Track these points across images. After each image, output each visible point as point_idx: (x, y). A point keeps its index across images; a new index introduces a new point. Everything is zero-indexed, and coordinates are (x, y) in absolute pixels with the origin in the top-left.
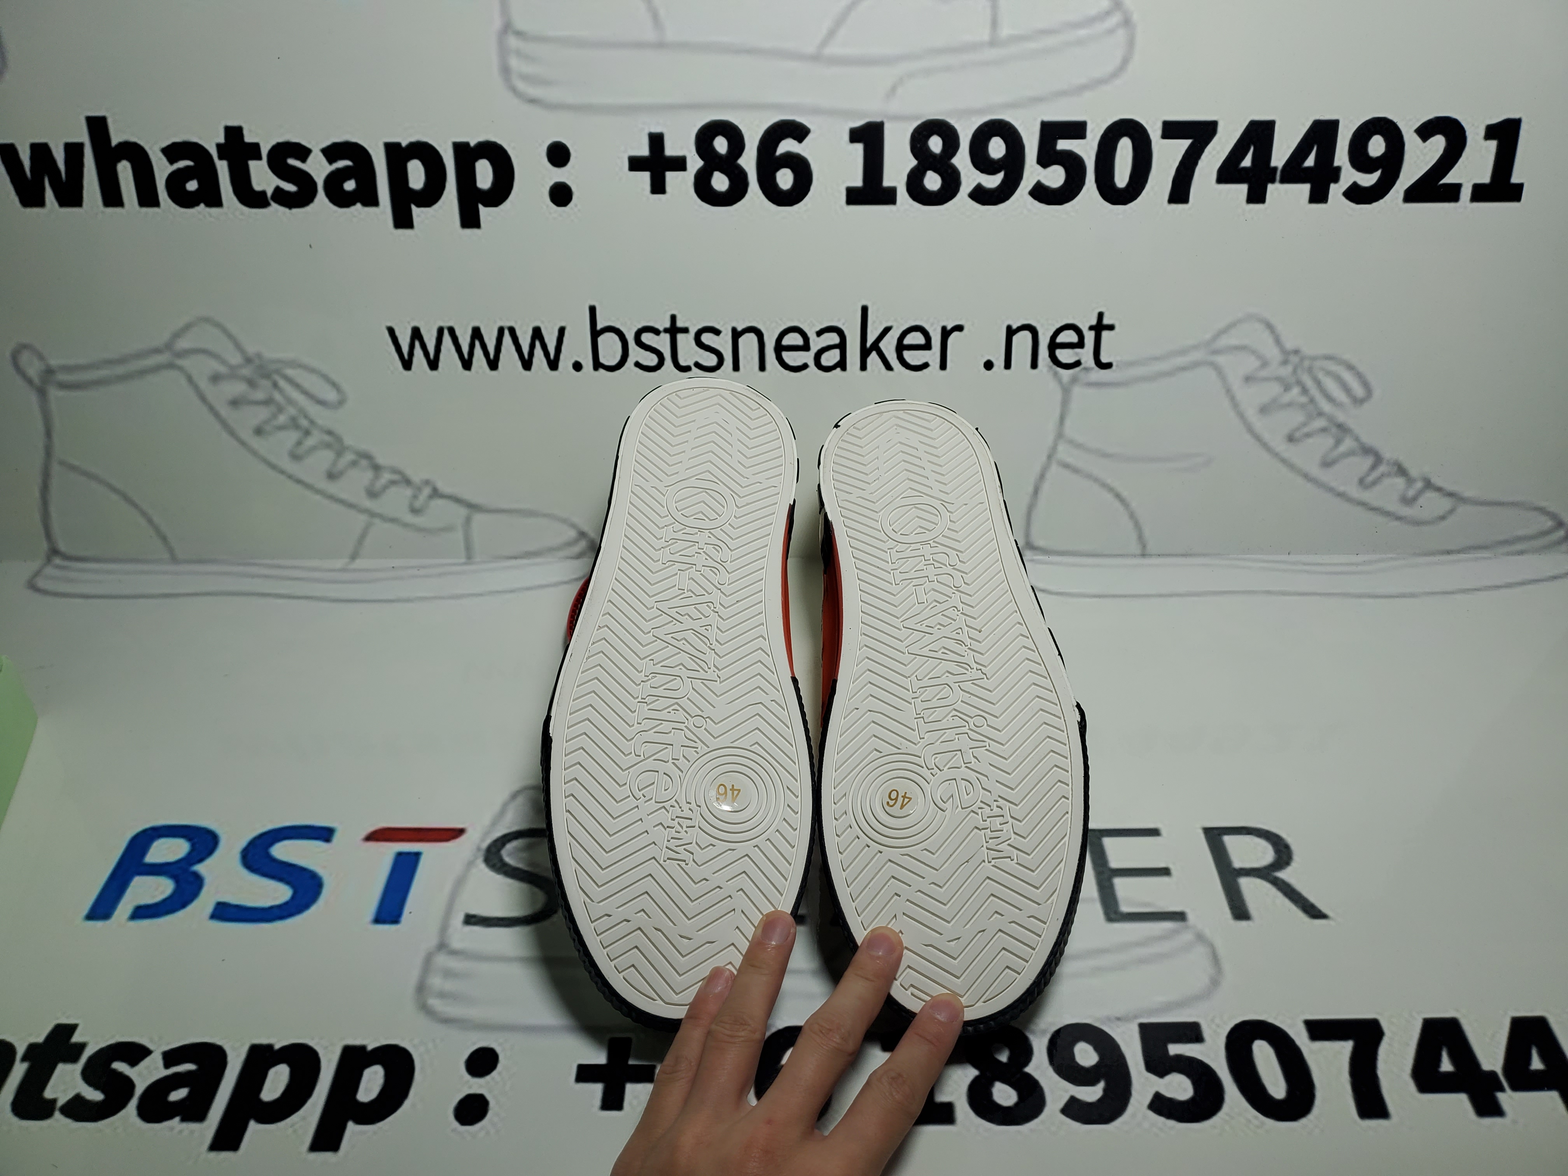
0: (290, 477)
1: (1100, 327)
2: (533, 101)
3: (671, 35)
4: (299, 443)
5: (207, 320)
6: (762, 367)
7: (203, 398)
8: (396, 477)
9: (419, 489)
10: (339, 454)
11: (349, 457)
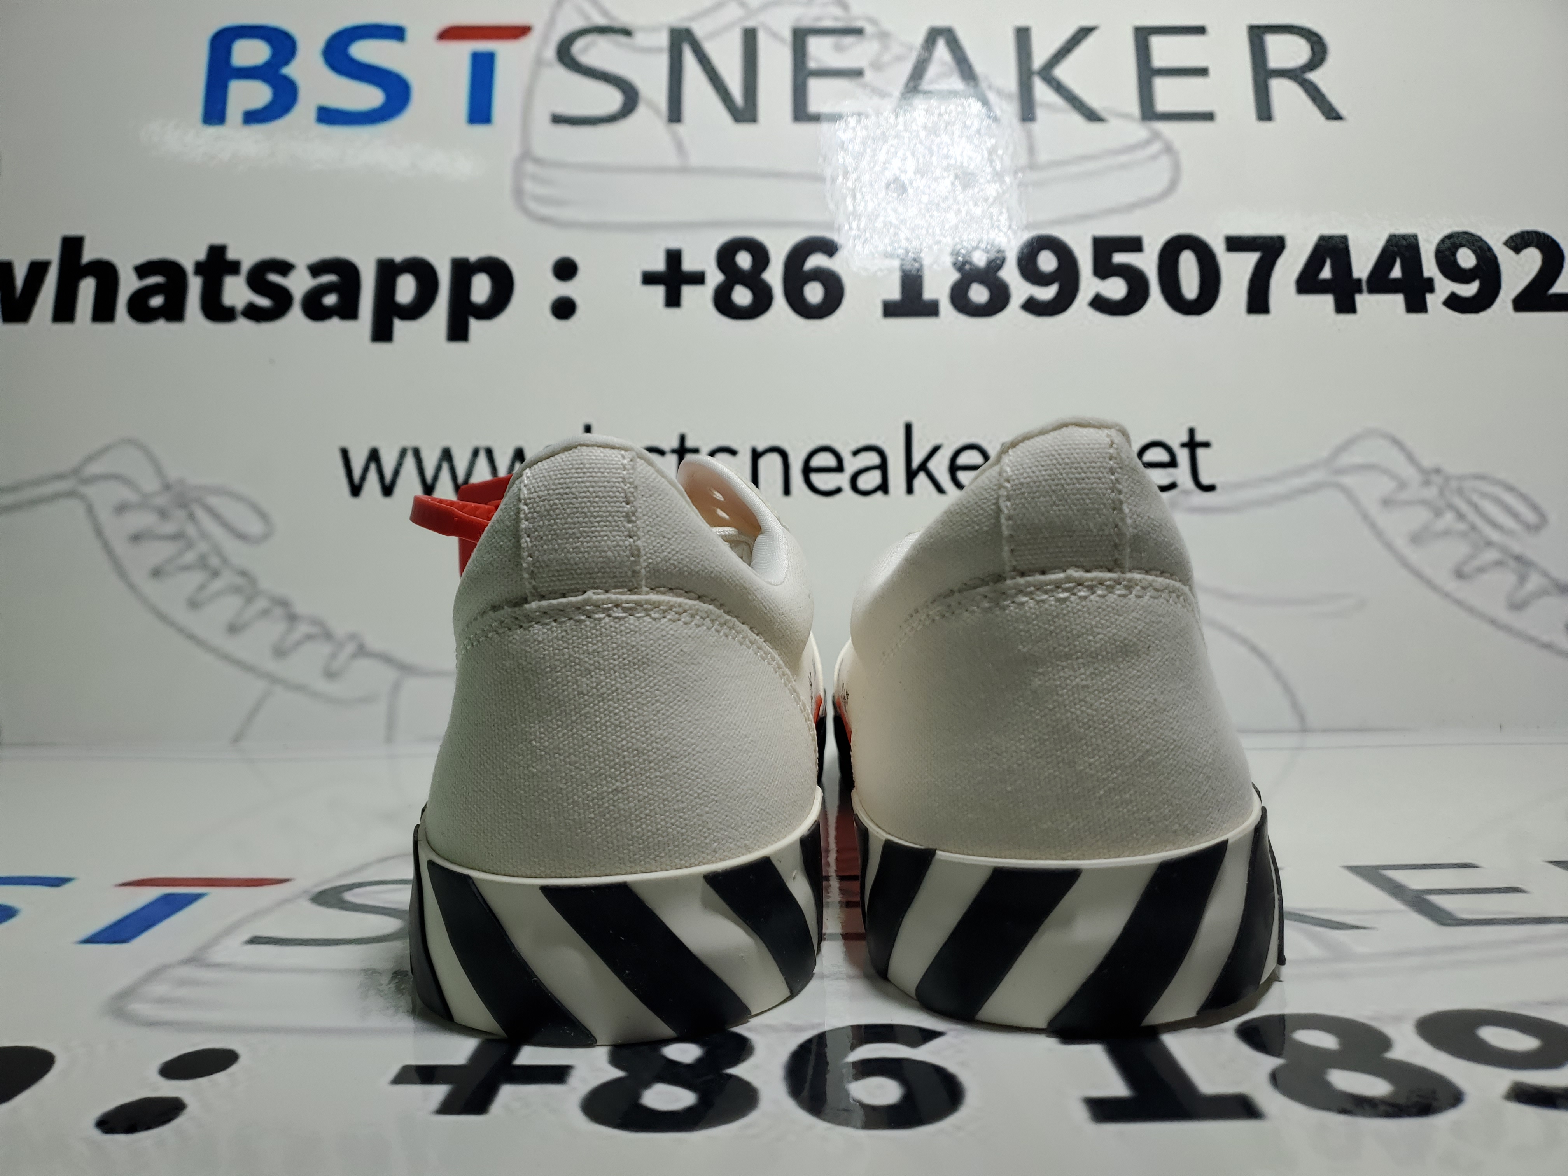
0: (181, 630)
1: (1192, 445)
2: (544, 220)
3: (695, 159)
4: (202, 587)
5: (131, 442)
6: (787, 491)
7: (99, 532)
8: (314, 630)
9: (341, 645)
10: (249, 600)
11: (261, 604)
